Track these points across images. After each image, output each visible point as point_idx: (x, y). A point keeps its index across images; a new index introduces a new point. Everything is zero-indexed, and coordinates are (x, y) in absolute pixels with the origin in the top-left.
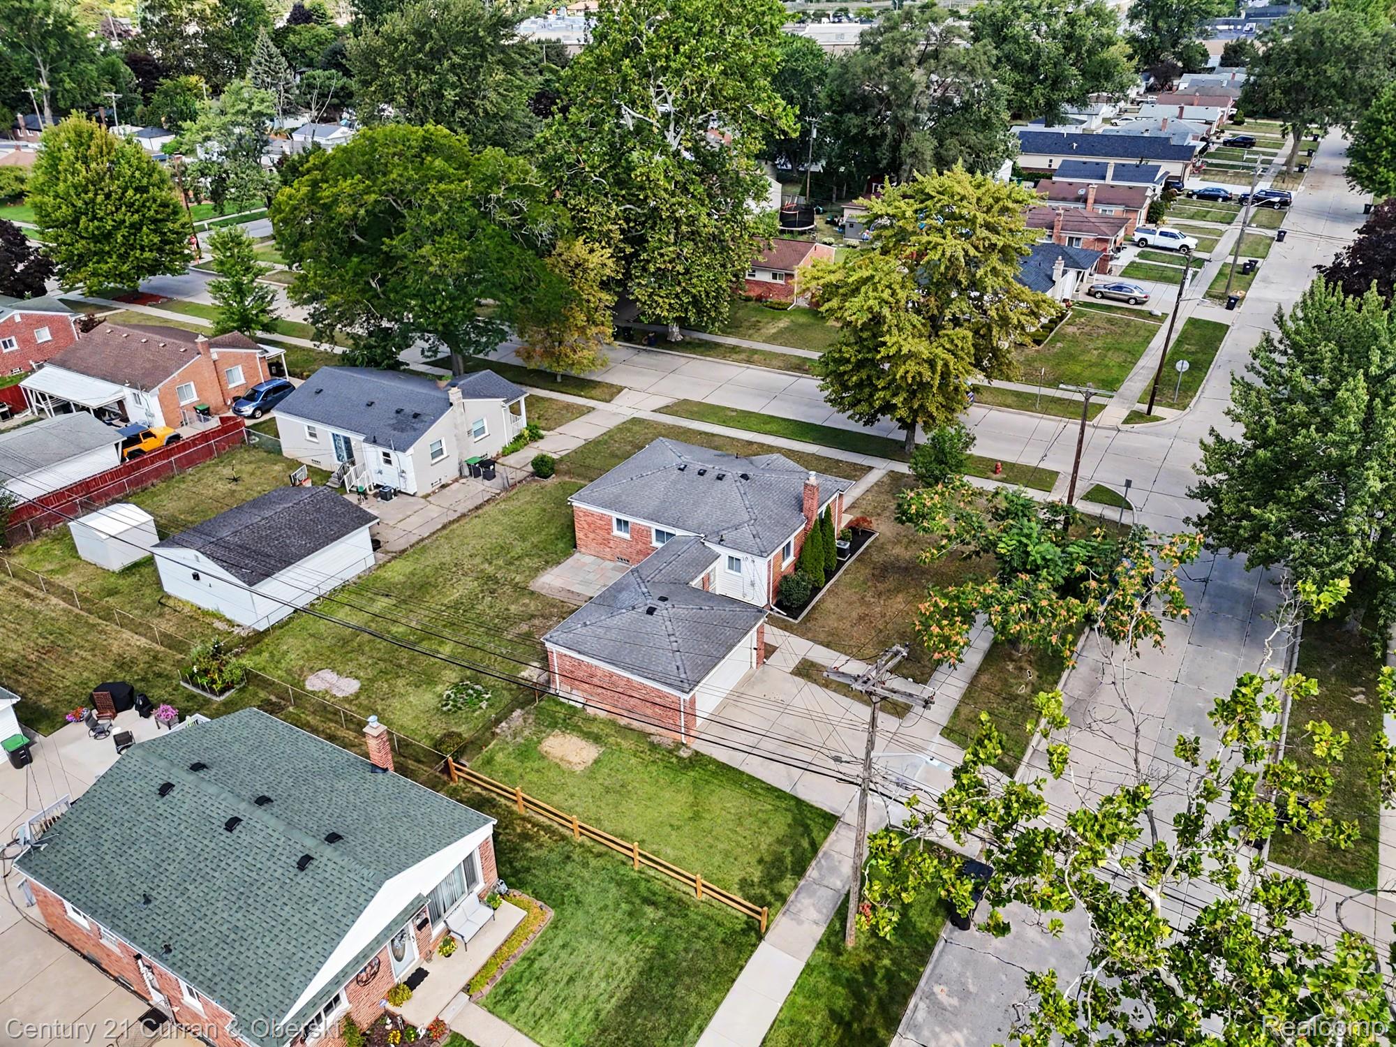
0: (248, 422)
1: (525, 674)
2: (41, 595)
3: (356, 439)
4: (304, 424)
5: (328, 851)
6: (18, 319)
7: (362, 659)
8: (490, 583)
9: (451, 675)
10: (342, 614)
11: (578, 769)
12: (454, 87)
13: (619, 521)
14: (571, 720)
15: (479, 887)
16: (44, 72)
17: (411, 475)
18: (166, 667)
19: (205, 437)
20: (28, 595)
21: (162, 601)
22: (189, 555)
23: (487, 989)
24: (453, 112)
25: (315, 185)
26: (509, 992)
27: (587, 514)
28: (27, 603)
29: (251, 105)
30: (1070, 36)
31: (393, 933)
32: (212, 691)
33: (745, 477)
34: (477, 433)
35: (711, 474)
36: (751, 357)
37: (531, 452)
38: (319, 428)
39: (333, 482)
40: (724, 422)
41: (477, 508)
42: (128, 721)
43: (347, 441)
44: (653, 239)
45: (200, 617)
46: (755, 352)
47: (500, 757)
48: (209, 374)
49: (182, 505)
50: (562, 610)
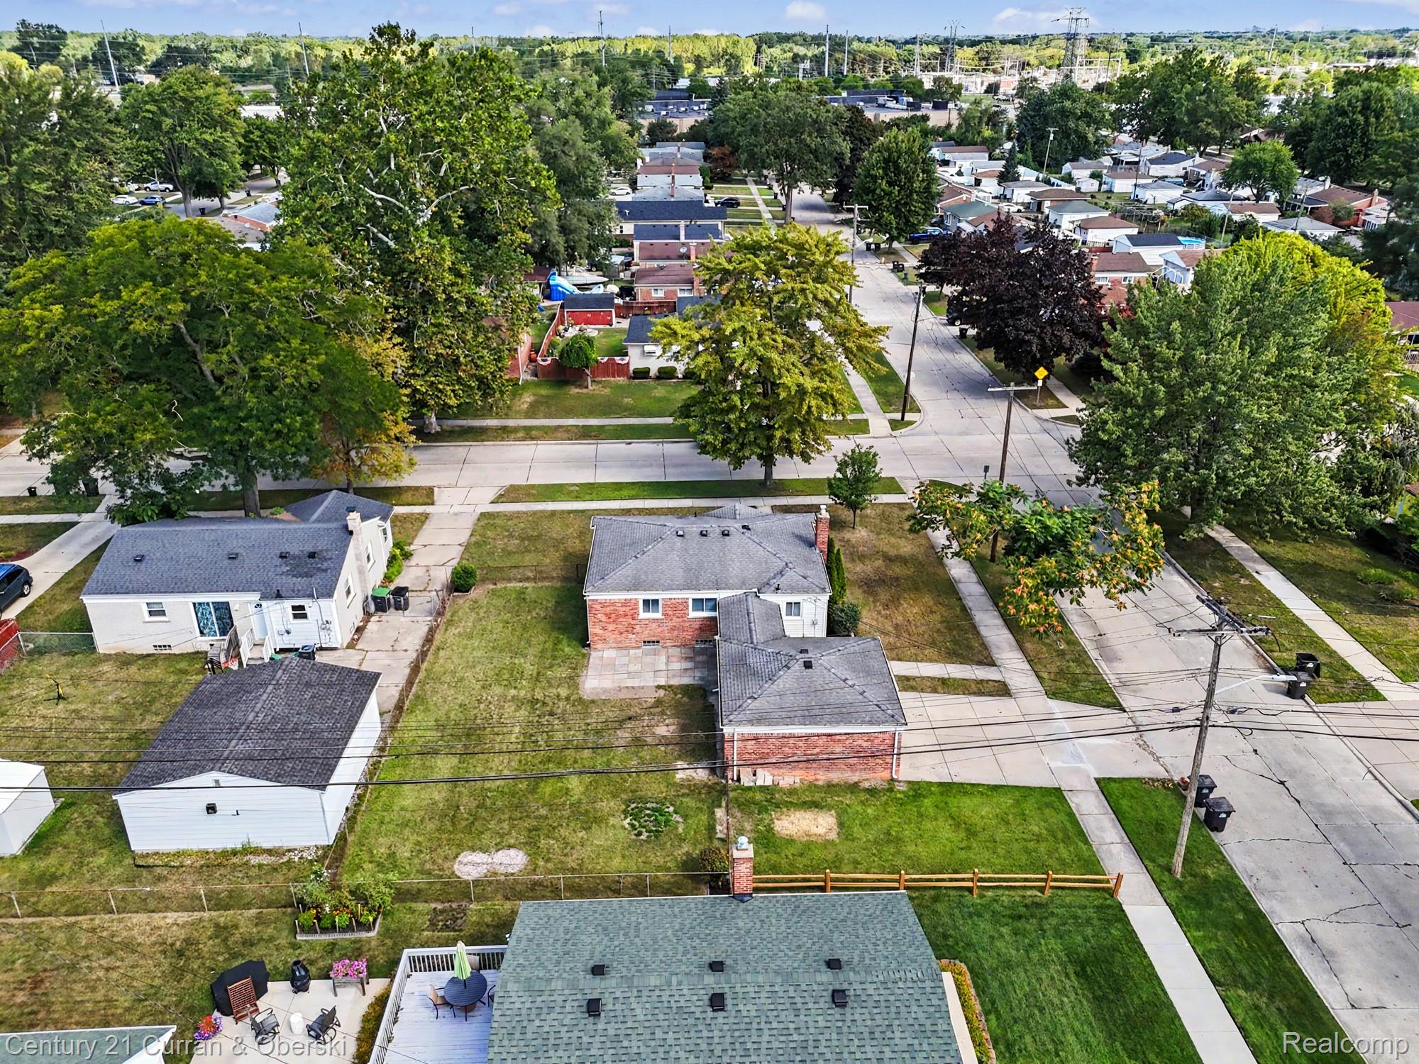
4: (140, 602)
9: (610, 805)
11: (833, 837)
13: (646, 602)
17: (335, 624)
26: (1009, 1046)
27: (603, 604)
33: (746, 528)
35: (714, 533)
36: (530, 434)
38: (170, 600)
40: (537, 500)
41: (428, 642)
43: (216, 605)
45: (225, 862)
46: (527, 428)
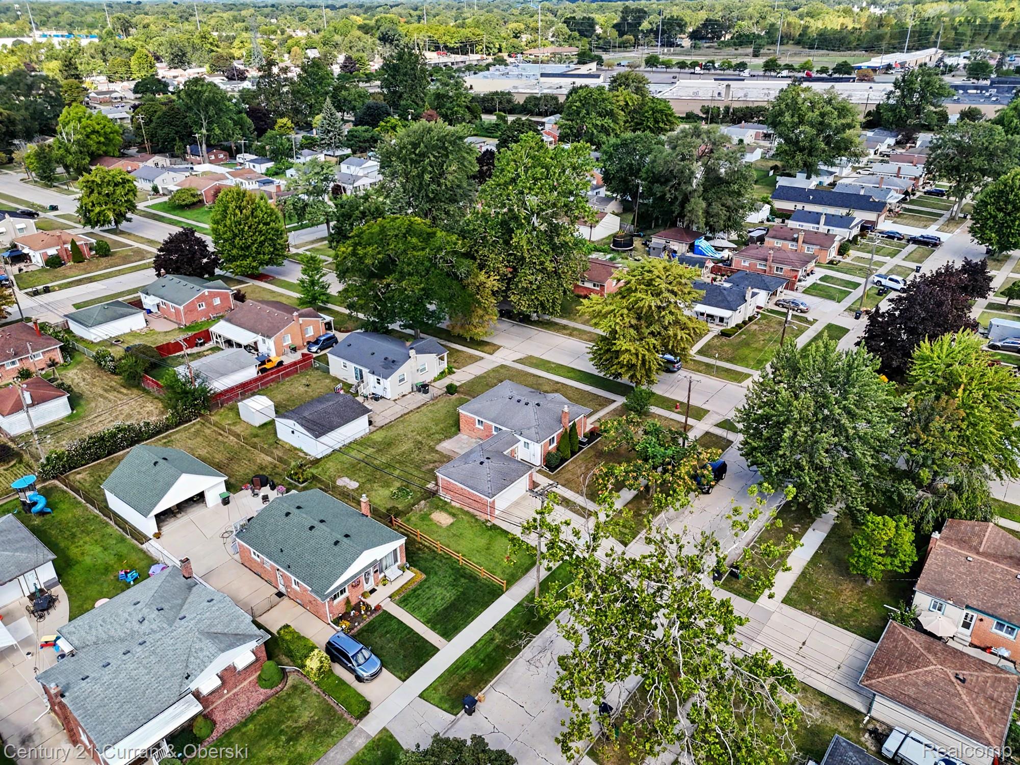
0: (315, 355)
1: (429, 486)
2: (226, 435)
3: (365, 371)
4: (342, 361)
5: (345, 539)
6: (207, 294)
7: (361, 474)
8: (419, 445)
9: (397, 484)
10: (353, 453)
11: (444, 526)
12: (431, 173)
13: (479, 421)
14: (444, 507)
15: (399, 563)
16: (204, 124)
17: (389, 390)
18: (279, 470)
19: (295, 364)
20: (221, 435)
21: (277, 441)
22: (291, 422)
23: (397, 598)
24: (429, 185)
25: (355, 245)
26: (405, 600)
27: (465, 416)
28: (220, 438)
29: (323, 169)
30: (821, 123)
31: (365, 572)
32: (299, 482)
33: (538, 405)
34: (422, 371)
35: (523, 402)
36: (572, 333)
37: (447, 381)
38: (348, 363)
39: (353, 390)
40: (548, 370)
41: (419, 408)
42: (266, 490)
43: (361, 371)
44: (521, 272)
45: (293, 451)
46: (575, 329)
47: (413, 519)
48: (297, 329)
49: (283, 396)
50: (446, 459)
